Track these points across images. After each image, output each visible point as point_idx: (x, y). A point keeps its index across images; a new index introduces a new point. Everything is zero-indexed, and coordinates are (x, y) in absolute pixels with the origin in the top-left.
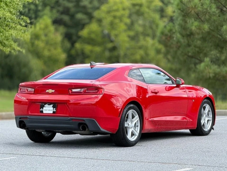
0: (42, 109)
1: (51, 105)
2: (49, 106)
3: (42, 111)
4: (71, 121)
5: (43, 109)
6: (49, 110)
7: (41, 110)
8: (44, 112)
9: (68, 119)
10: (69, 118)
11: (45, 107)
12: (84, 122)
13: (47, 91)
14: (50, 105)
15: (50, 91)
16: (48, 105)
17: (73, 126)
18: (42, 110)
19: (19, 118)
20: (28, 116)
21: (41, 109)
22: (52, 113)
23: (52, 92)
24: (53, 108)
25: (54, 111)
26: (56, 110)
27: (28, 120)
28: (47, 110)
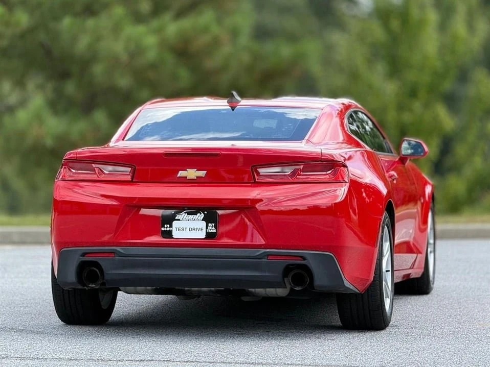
0: (168, 226)
1: (199, 214)
2: (191, 217)
3: (171, 232)
4: (263, 260)
5: (171, 226)
6: (194, 229)
7: (166, 228)
8: (176, 234)
9: (257, 255)
10: (260, 253)
11: (179, 220)
12: (303, 262)
13: (181, 174)
14: (196, 215)
15: (192, 173)
16: (189, 214)
17: (267, 274)
18: (168, 229)
19: (80, 253)
20: (118, 249)
21: (165, 226)
22: (204, 236)
23: (197, 177)
24: (204, 223)
25: (210, 231)
26: (216, 228)
27: (117, 258)
28: (185, 229)
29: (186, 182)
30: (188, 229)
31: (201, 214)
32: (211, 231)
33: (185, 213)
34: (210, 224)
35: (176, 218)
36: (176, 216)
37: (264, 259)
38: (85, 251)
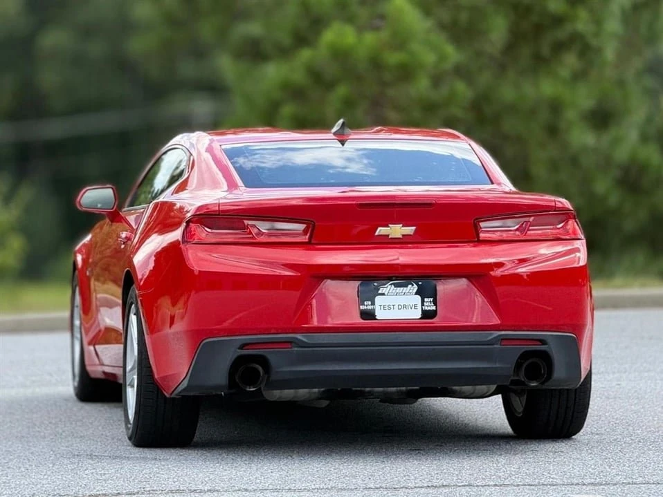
0: (370, 303)
1: (410, 286)
2: (399, 290)
3: (373, 311)
4: (495, 346)
5: (373, 304)
6: (405, 306)
7: (367, 306)
8: (381, 315)
9: (489, 340)
11: (383, 294)
12: (543, 347)
13: (381, 231)
14: (407, 286)
15: (397, 230)
16: (396, 286)
17: (498, 365)
18: (369, 307)
20: (299, 336)
21: (366, 303)
22: (419, 316)
23: (403, 235)
24: (418, 298)
25: (426, 308)
26: (435, 303)
27: (296, 349)
28: (392, 307)
29: (387, 242)
30: (396, 307)
31: (413, 285)
32: (429, 308)
33: (391, 284)
34: (426, 300)
35: (380, 292)
36: (379, 289)
37: (497, 344)
38: (245, 342)
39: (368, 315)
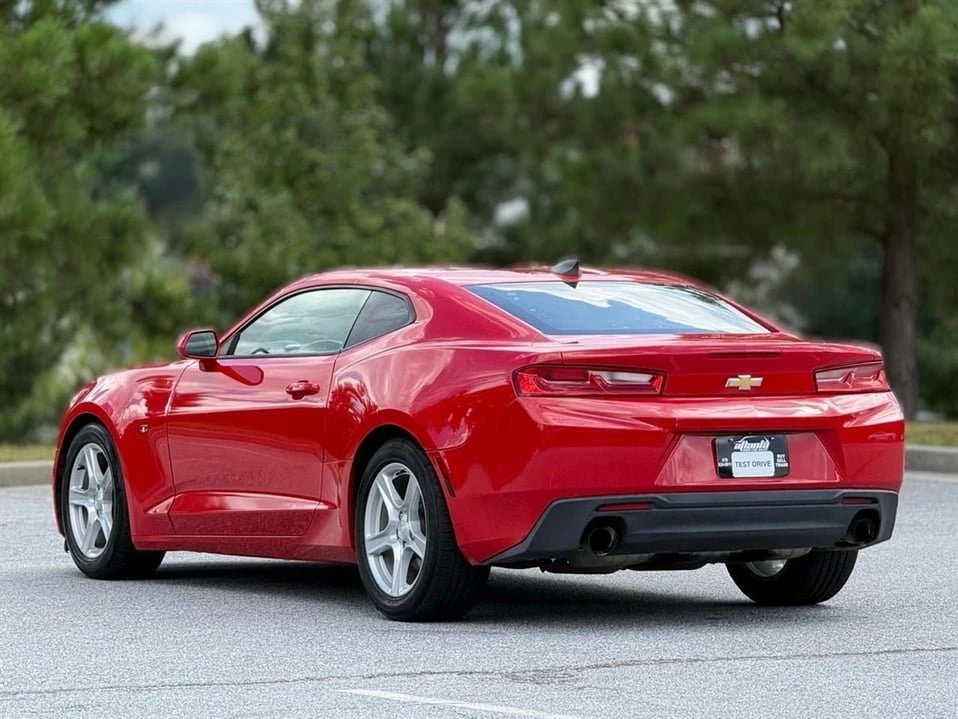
0: (726, 460)
1: (763, 441)
2: (753, 445)
3: (730, 469)
4: (839, 505)
5: (730, 461)
6: (759, 464)
7: (725, 463)
8: (737, 472)
9: (835, 499)
10: (838, 495)
11: (739, 450)
12: (874, 506)
13: (732, 382)
14: (759, 442)
15: (745, 381)
16: (750, 441)
18: (727, 465)
19: (595, 505)
20: (659, 496)
21: (723, 460)
22: (773, 474)
23: (752, 387)
24: (771, 453)
25: (779, 465)
26: (788, 462)
27: (656, 510)
28: (747, 464)
29: (736, 394)
30: (751, 464)
31: (765, 441)
32: (782, 465)
33: (746, 440)
34: (778, 456)
35: (735, 448)
36: (734, 445)
37: (840, 503)
38: (602, 503)
39: (726, 473)
